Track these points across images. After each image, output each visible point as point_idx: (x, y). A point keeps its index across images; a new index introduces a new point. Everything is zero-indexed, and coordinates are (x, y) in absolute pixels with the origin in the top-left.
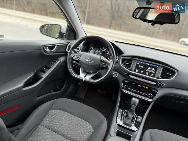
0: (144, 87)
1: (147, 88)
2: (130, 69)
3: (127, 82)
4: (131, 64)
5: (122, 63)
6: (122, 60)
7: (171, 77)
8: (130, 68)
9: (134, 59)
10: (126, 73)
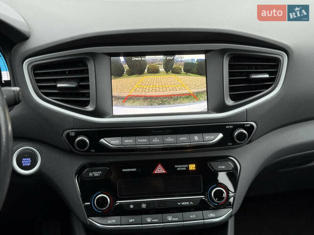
0: (180, 167)
1: (192, 167)
2: (90, 108)
3: (97, 174)
4: (87, 79)
5: (41, 88)
6: (36, 75)
7: (268, 87)
8: (86, 103)
9: (93, 55)
10: (78, 134)
